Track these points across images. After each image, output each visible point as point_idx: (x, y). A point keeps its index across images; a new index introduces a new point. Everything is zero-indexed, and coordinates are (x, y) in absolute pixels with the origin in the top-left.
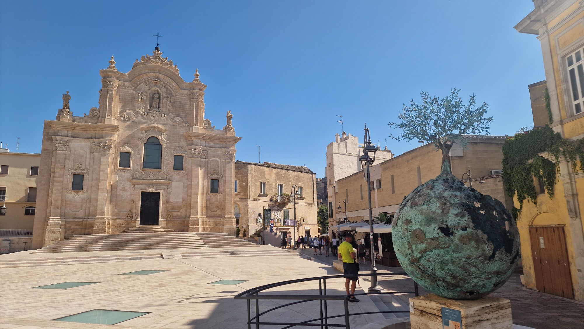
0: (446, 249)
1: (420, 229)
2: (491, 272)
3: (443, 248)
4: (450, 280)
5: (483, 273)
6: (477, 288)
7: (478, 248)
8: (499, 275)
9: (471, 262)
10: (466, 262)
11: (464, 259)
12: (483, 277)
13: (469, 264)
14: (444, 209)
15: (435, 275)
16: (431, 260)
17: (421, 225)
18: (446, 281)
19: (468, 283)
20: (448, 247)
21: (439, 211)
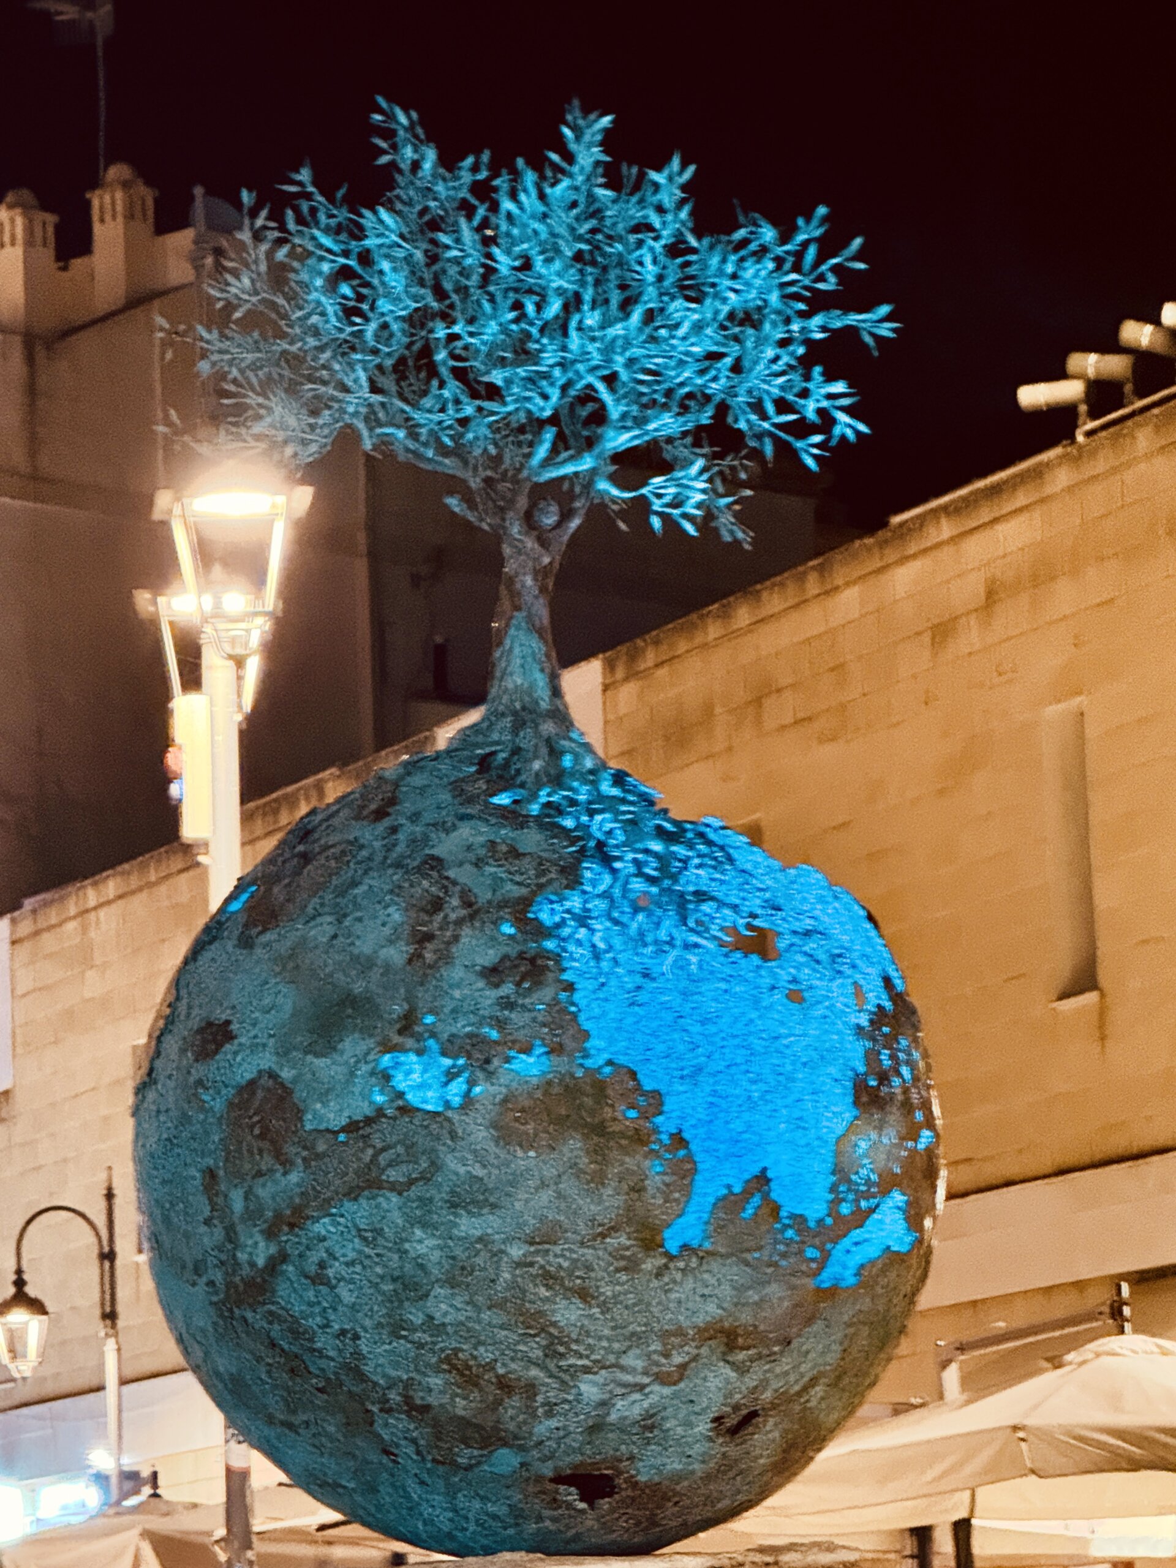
0: (414, 1191)
1: (272, 1075)
2: (680, 1332)
3: (398, 1188)
4: (446, 1399)
5: (633, 1334)
6: (610, 1444)
7: (599, 1179)
8: (741, 1356)
9: (560, 1267)
10: (531, 1264)
11: (516, 1251)
12: (639, 1364)
13: (548, 1278)
14: (429, 937)
15: (361, 1376)
16: (330, 1272)
17: (284, 1052)
18: (427, 1408)
19: (550, 1410)
20: (425, 1178)
21: (396, 954)
